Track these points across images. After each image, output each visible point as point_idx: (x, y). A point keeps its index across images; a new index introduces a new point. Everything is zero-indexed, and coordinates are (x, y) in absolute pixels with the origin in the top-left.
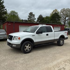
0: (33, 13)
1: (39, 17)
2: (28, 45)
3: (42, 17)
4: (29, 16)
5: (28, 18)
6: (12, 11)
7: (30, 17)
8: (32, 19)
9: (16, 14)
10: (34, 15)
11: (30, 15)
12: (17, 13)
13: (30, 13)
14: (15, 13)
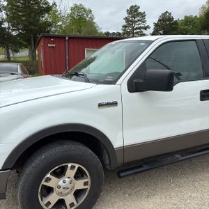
0: (139, 7)
1: (160, 20)
2: (70, 173)
3: (170, 19)
4: (126, 19)
5: (123, 26)
6: (76, 6)
7: (131, 21)
8: (137, 28)
10: (143, 15)
11: (129, 14)
12: (91, 11)
13: (132, 7)
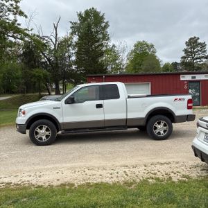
0: (198, 39)
6: (139, 43)
8: (197, 58)
9: (150, 49)
10: (203, 45)
11: (188, 45)
12: (153, 46)
14: (147, 46)
